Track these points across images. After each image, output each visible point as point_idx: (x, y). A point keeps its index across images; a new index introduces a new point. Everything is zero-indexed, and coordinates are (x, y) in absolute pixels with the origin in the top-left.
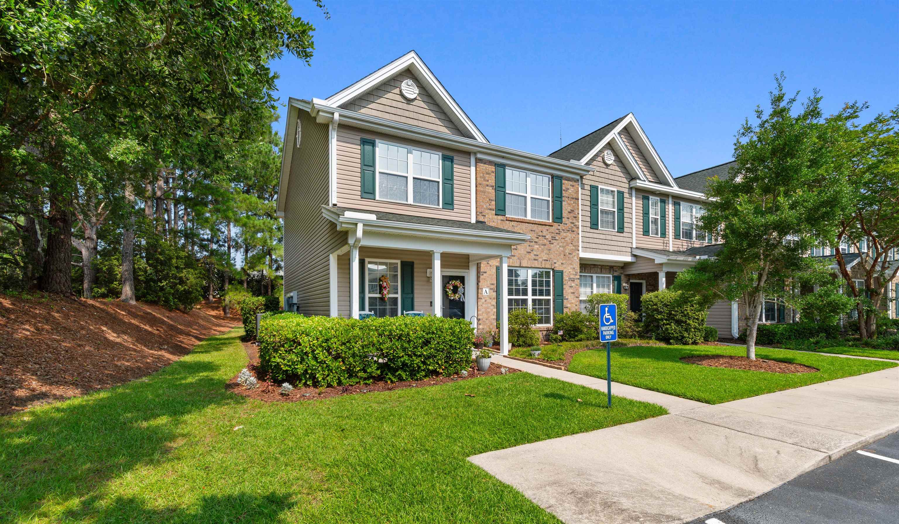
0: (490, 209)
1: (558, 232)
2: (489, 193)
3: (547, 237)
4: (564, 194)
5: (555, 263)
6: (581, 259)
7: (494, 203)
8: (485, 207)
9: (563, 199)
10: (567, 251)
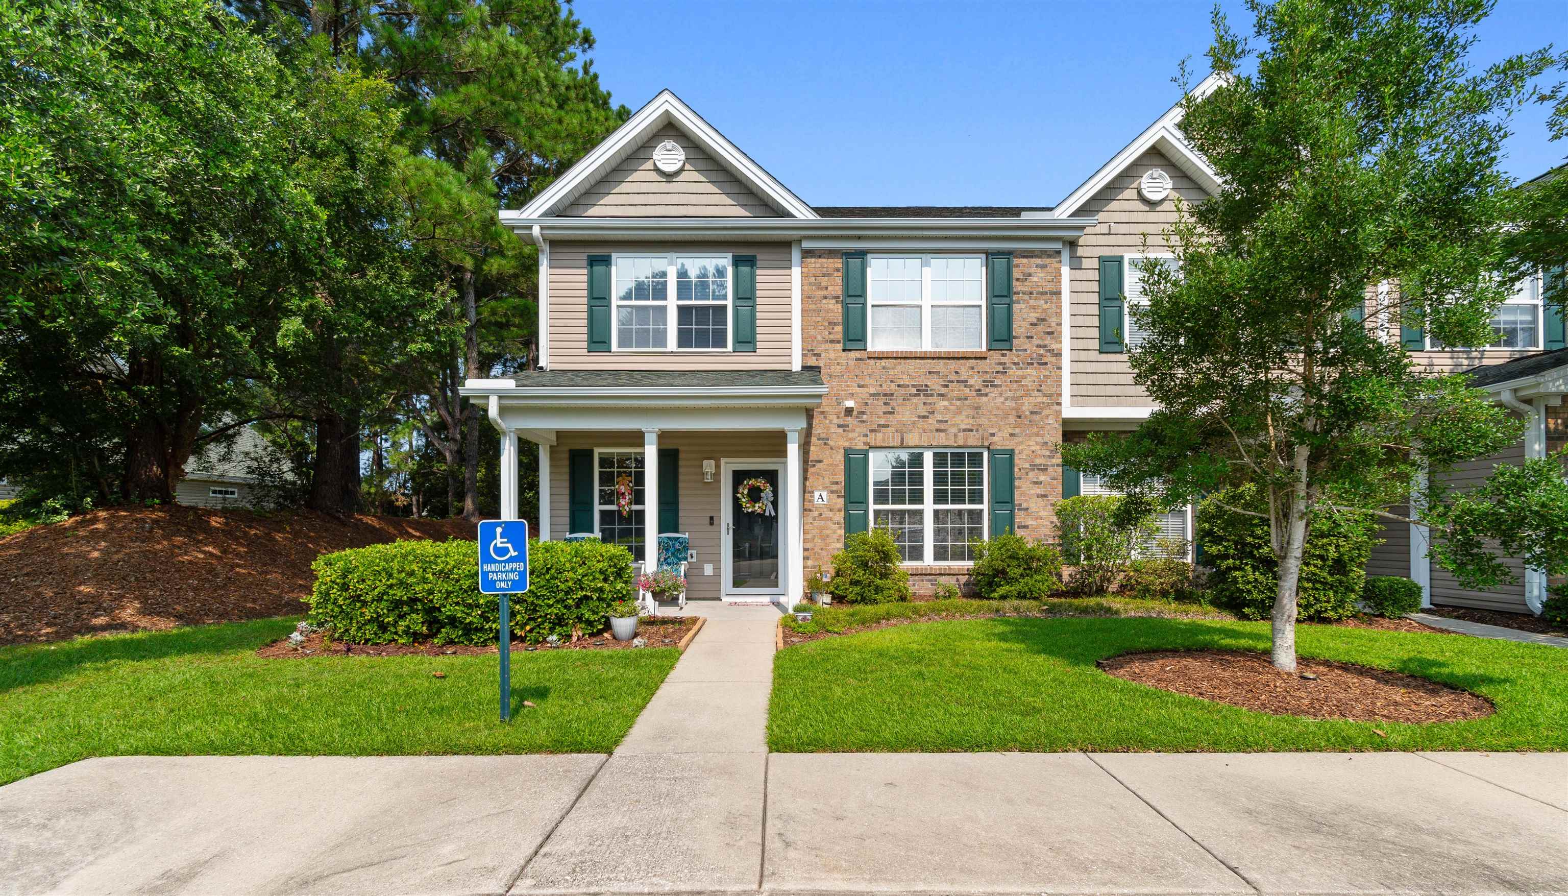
0: (832, 342)
1: (1000, 368)
2: (828, 311)
3: (971, 382)
4: (1017, 286)
5: (993, 435)
6: (1066, 422)
7: (839, 328)
8: (819, 338)
9: (1015, 298)
10: (1026, 408)
